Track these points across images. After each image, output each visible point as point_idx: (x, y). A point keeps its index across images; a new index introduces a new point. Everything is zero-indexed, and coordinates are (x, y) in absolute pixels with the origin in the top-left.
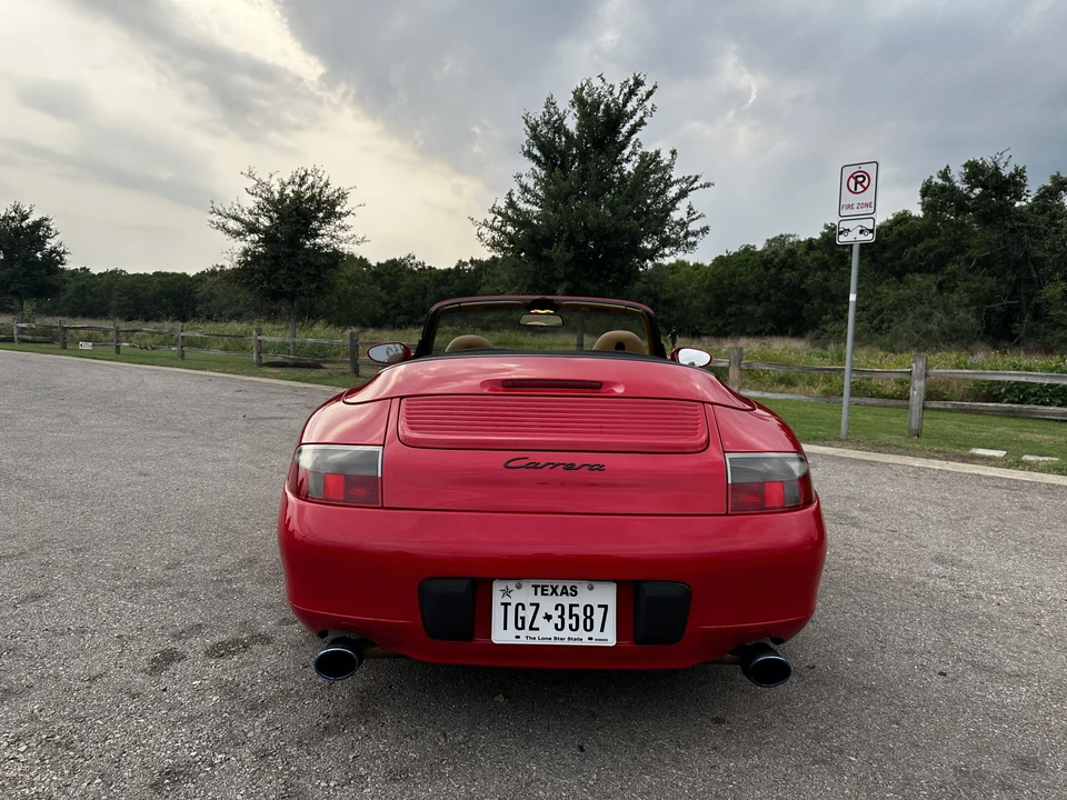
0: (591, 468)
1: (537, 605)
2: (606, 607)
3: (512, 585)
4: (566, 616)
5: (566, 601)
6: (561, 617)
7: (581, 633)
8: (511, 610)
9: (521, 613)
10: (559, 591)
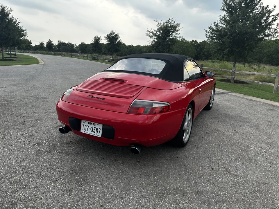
0: (103, 99)
1: (89, 126)
2: (100, 129)
3: (85, 121)
4: (93, 129)
5: (94, 126)
6: (92, 129)
7: (95, 133)
8: (84, 126)
9: (86, 127)
10: (92, 124)
